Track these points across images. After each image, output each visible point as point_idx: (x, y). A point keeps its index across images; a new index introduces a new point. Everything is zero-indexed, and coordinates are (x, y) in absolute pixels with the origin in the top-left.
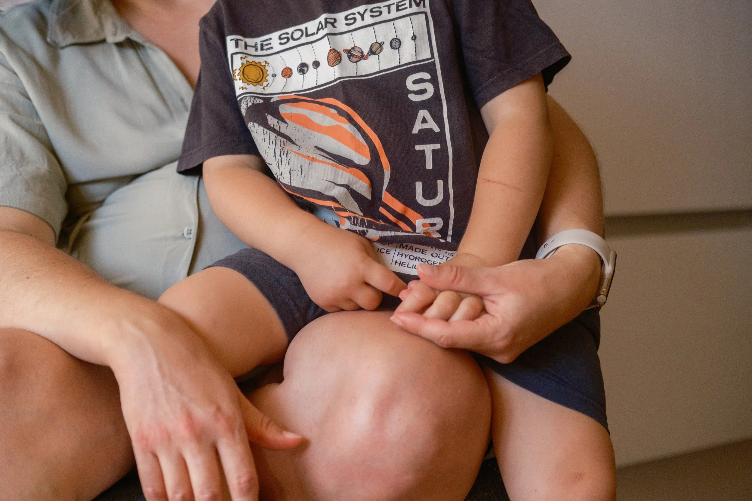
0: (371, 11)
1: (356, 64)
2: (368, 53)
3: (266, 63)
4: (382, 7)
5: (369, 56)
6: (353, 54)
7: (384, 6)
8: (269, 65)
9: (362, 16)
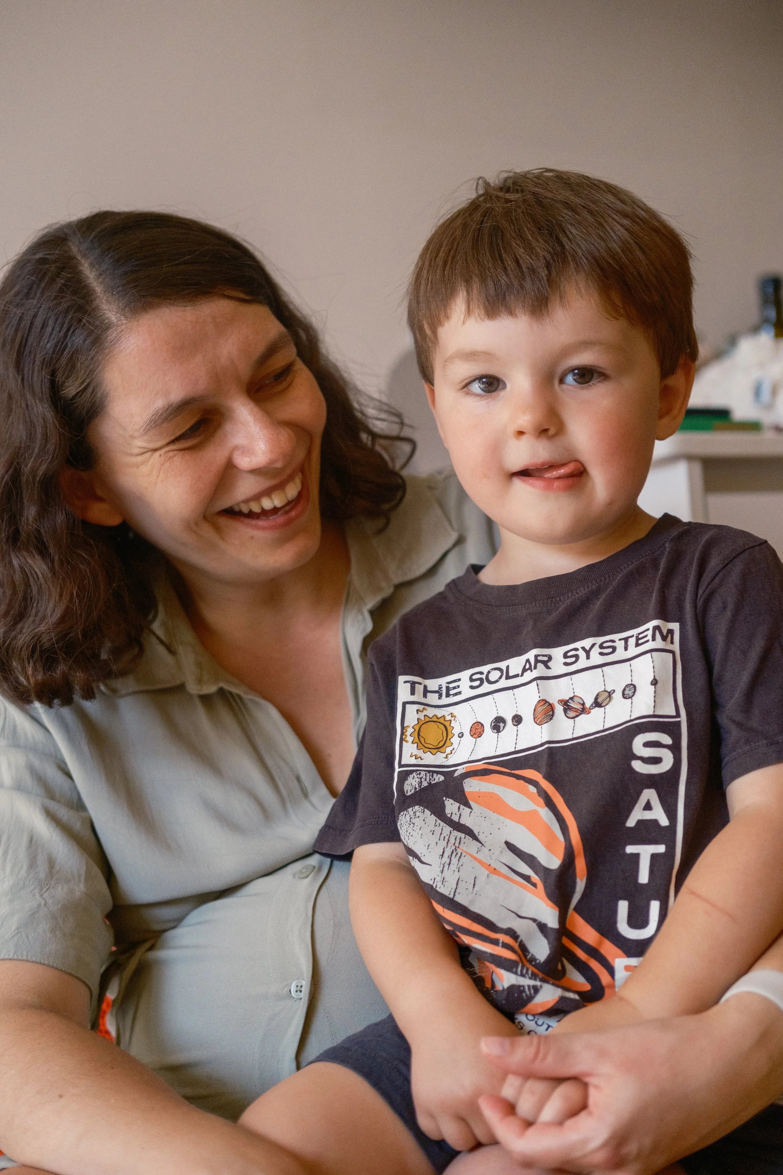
0: (601, 647)
1: (573, 720)
2: (592, 705)
3: (452, 717)
4: (617, 640)
5: (592, 709)
6: (570, 706)
7: (620, 640)
8: (456, 719)
9: (588, 653)
